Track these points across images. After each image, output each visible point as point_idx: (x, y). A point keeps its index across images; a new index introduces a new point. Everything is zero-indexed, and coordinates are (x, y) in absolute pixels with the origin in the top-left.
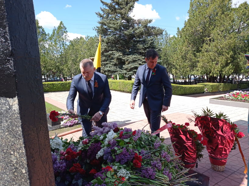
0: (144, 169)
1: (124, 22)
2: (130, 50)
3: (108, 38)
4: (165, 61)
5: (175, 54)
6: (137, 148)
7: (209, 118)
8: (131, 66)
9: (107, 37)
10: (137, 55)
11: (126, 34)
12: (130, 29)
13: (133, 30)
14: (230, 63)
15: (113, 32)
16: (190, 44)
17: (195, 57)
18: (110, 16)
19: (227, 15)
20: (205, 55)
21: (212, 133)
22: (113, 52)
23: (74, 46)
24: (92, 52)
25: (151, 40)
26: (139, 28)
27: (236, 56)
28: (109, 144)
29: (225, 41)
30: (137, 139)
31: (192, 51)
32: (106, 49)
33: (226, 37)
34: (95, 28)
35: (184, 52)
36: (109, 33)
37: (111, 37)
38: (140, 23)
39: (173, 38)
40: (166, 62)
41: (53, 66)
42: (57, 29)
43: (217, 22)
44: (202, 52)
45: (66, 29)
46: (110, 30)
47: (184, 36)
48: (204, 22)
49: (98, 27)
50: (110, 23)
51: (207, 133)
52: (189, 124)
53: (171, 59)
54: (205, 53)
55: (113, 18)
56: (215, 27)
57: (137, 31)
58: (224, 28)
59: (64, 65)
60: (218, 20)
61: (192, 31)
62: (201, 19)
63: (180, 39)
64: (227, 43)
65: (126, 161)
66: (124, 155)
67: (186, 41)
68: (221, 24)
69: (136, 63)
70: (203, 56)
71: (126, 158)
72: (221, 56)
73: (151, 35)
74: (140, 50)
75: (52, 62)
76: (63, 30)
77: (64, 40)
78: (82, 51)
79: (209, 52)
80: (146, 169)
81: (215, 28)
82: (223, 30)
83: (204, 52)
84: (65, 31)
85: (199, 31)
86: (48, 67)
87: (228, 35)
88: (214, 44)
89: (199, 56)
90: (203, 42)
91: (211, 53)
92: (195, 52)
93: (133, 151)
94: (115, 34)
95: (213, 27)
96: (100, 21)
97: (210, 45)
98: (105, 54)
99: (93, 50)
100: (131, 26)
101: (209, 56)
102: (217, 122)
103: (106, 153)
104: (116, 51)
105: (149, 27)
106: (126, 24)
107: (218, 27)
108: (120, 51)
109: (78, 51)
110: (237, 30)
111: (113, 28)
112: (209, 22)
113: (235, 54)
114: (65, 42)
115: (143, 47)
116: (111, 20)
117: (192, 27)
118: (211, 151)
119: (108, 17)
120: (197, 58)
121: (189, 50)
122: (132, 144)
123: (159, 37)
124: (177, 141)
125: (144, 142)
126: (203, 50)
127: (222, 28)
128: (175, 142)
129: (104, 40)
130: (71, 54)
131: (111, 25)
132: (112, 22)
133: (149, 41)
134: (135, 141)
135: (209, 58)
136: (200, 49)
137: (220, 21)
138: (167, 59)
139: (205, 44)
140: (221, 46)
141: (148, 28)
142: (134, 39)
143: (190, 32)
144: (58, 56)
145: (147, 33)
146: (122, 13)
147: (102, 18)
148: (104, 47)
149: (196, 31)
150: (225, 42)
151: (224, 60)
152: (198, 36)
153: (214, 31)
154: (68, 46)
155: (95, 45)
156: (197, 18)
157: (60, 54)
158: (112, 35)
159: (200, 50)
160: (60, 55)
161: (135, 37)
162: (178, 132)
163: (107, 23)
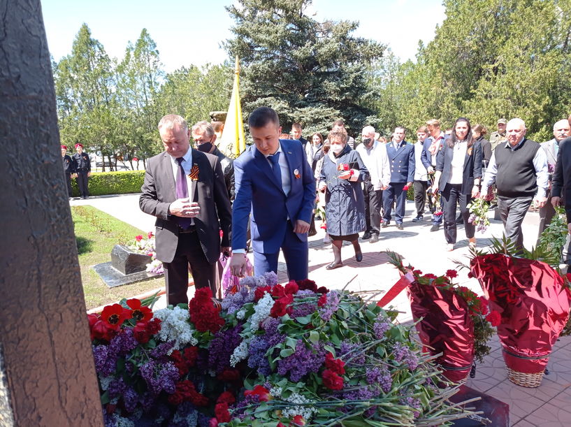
0: (350, 392)
1: (293, 29)
2: (306, 96)
3: (254, 68)
4: (389, 119)
5: (412, 103)
6: (330, 338)
7: (508, 260)
8: (307, 133)
9: (251, 64)
10: (322, 108)
11: (296, 56)
12: (306, 45)
13: (313, 47)
14: (542, 123)
15: (265, 52)
16: (448, 79)
17: (459, 109)
18: (259, 14)
19: (539, 8)
20: (484, 105)
21: (512, 295)
22: (266, 101)
23: (174, 86)
24: (217, 100)
25: (355, 70)
26: (327, 42)
27: (557, 108)
28: (261, 328)
29: (531, 71)
30: (329, 317)
31: (452, 96)
32: (249, 92)
33: (535, 61)
34: (223, 43)
35: (434, 99)
36: (257, 55)
37: (261, 65)
38: (329, 31)
39: (408, 66)
40: (391, 123)
41: (128, 133)
42: (134, 47)
43: (513, 25)
44: (477, 97)
45: (155, 46)
46: (259, 49)
47: (434, 61)
48: (482, 27)
49: (231, 42)
50: (259, 31)
51: (501, 296)
52: (456, 272)
53: (403, 116)
54: (484, 102)
55: (265, 19)
56: (507, 39)
57: (323, 50)
58: (531, 39)
59: (152, 132)
60: (516, 21)
61: (453, 49)
62: (475, 19)
63: (425, 67)
64: (538, 77)
65: (304, 373)
66: (298, 359)
67: (440, 72)
68: (524, 30)
69: (319, 126)
70: (478, 107)
71: (303, 365)
72: (521, 107)
73: (355, 59)
74: (331, 94)
75: (126, 124)
76: (149, 48)
77: (153, 73)
78: (194, 99)
79: (493, 98)
80: (354, 391)
81: (509, 41)
82: (528, 44)
83: (480, 99)
84: (154, 50)
85: (470, 48)
86: (117, 137)
87: (539, 56)
88: (505, 80)
89: (470, 108)
90: (480, 73)
91: (497, 101)
92: (460, 99)
93: (321, 348)
94: (271, 58)
95: (503, 37)
96: (236, 26)
97: (494, 82)
98: (249, 104)
99: (220, 95)
100: (308, 37)
101: (492, 107)
102: (527, 270)
103: (252, 352)
104: (273, 98)
105: (351, 39)
106: (298, 34)
107: (515, 37)
108: (282, 97)
109: (184, 98)
110: (562, 45)
111: (265, 44)
112: (494, 26)
113: (555, 101)
114: (153, 77)
115: (338, 89)
116: (260, 24)
117: (454, 40)
118: (510, 338)
119: (255, 16)
120: (465, 113)
121: (445, 95)
122: (319, 331)
123: (374, 64)
124: (426, 316)
125: (347, 322)
126: (479, 93)
127: (526, 41)
128: (422, 318)
129: (246, 72)
130: (169, 106)
131: (262, 36)
132: (263, 28)
133: (352, 73)
134: (324, 321)
135: (494, 112)
136: (472, 91)
137: (521, 23)
138: (394, 114)
139: (484, 79)
140: (523, 83)
141: (348, 43)
142: (316, 68)
143: (450, 49)
144: (138, 111)
145: (346, 54)
146: (288, 6)
147: (239, 19)
148: (245, 89)
149: (464, 48)
150: (531, 75)
151: (528, 118)
152: (467, 62)
153: (507, 48)
154: (162, 87)
155: (224, 84)
156: (465, 18)
157: (144, 105)
158: (263, 60)
159: (472, 94)
160: (145, 109)
161: (319, 64)
162: (430, 292)
163: (253, 30)
